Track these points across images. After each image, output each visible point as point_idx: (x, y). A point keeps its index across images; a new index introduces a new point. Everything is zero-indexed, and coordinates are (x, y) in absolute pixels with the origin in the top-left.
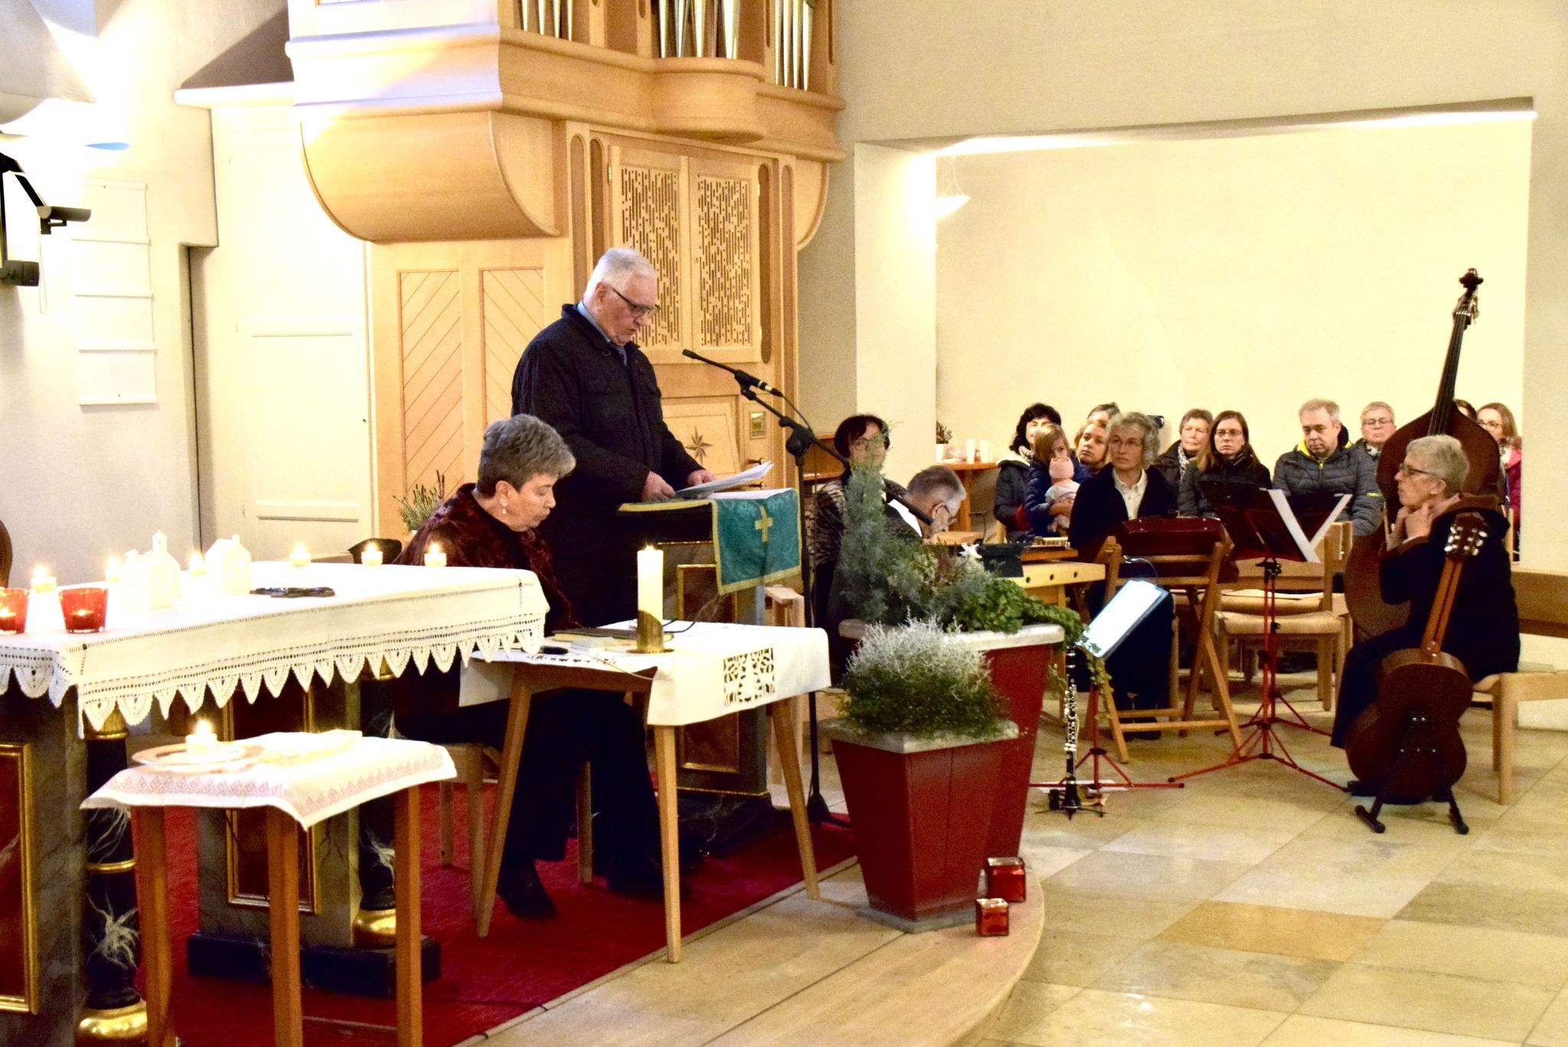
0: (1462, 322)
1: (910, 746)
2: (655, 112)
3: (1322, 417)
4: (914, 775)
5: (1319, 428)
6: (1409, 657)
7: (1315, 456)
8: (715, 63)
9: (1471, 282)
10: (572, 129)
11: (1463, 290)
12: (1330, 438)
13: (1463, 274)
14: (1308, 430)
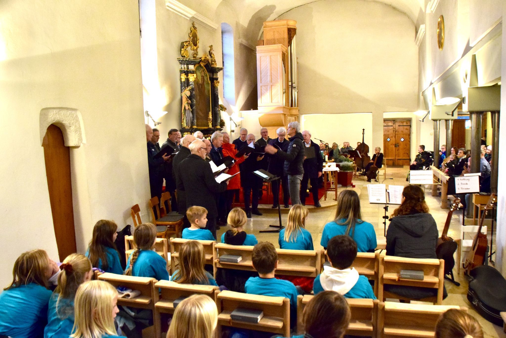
0: (363, 134)
1: (348, 171)
2: (290, 113)
3: (346, 144)
4: (348, 174)
5: (346, 145)
6: (372, 166)
7: (344, 148)
8: (295, 108)
9: (364, 130)
10: (286, 115)
11: (363, 131)
12: (347, 146)
13: (363, 129)
14: (344, 145)
